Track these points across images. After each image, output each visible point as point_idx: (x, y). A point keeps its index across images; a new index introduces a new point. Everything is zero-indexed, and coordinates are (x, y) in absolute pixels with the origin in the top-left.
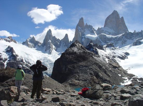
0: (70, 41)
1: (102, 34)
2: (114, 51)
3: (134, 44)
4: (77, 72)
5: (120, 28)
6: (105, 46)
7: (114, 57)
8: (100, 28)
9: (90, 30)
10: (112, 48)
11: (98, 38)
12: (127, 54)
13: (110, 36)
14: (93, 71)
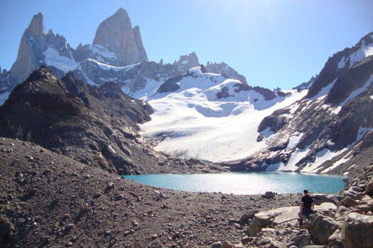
0: (5, 70)
1: (89, 59)
4: (59, 143)
5: (129, 50)
8: (83, 45)
9: (59, 48)
13: (108, 67)
14: (96, 141)
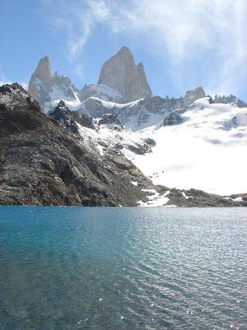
1: (93, 98)
2: (119, 133)
3: (167, 121)
5: (134, 88)
6: (98, 120)
7: (119, 147)
8: (87, 85)
9: (64, 89)
10: (115, 125)
11: (84, 107)
12: (151, 142)
13: (112, 104)
14: (53, 160)
